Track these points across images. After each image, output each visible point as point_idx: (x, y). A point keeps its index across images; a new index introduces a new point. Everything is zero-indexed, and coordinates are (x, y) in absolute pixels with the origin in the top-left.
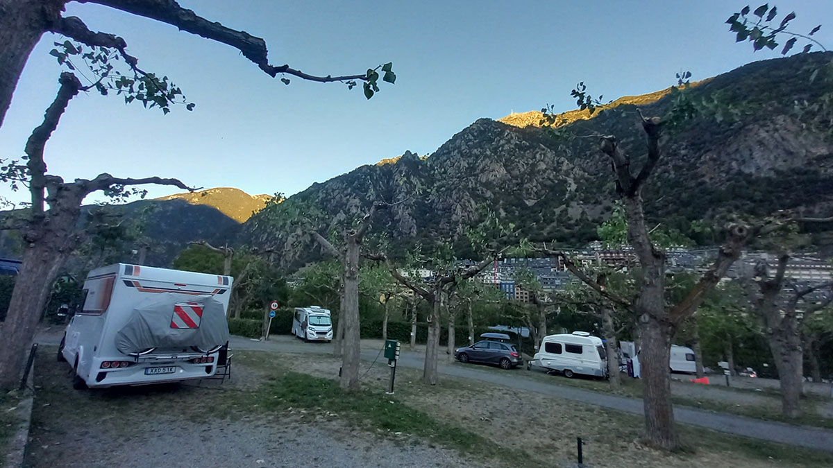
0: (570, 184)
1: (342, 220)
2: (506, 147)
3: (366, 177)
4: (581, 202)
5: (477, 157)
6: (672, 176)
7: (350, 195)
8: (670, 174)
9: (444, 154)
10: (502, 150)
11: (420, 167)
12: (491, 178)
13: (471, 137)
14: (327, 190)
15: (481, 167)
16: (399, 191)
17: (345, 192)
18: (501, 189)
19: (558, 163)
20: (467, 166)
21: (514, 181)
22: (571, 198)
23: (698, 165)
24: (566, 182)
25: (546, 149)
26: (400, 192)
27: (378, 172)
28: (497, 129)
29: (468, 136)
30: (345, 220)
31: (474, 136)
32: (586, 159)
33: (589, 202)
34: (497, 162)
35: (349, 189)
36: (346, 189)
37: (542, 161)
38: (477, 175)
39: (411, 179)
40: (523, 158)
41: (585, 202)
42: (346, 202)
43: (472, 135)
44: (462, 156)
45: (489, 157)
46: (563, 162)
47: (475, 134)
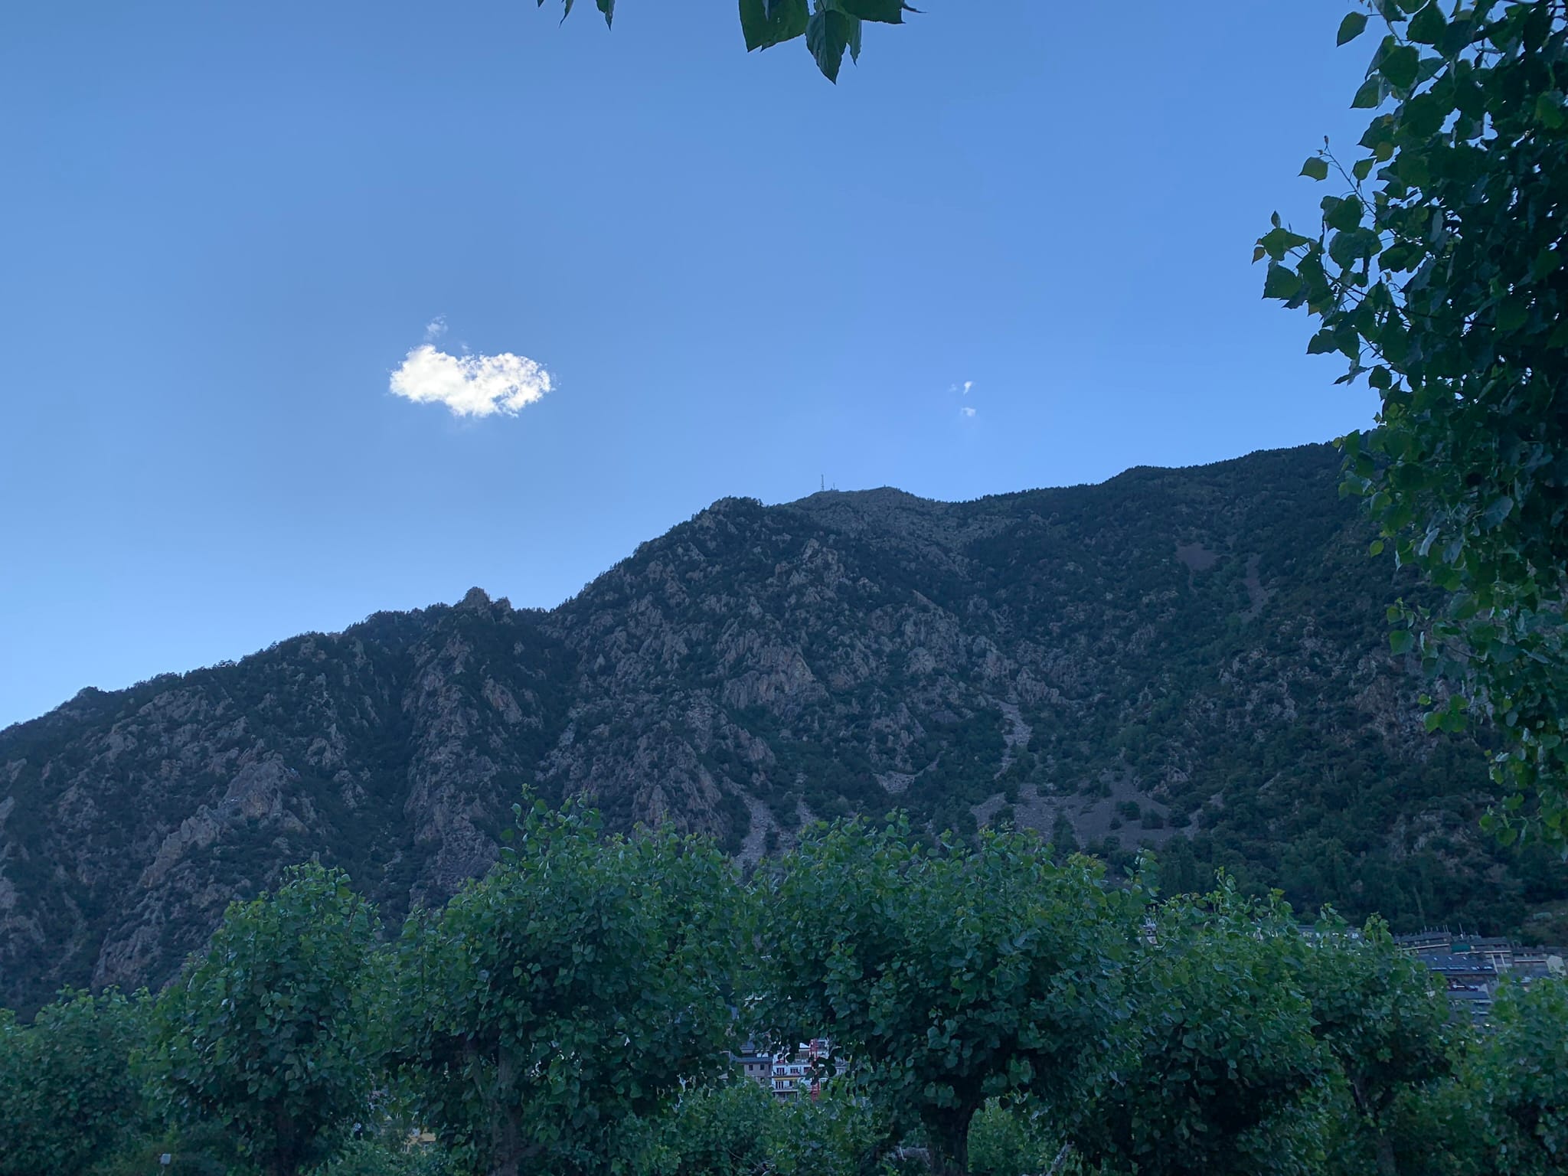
0: (1012, 724)
1: (202, 844)
2: (811, 595)
3: (310, 676)
4: (1050, 785)
5: (719, 622)
6: (1291, 712)
7: (242, 744)
8: (1284, 707)
9: (605, 606)
10: (799, 606)
11: (519, 648)
12: (765, 692)
13: (695, 554)
14: (145, 722)
15: (731, 656)
16: (440, 733)
17: (224, 733)
18: (796, 733)
19: (969, 652)
20: (685, 651)
21: (841, 708)
22: (1022, 772)
23: (1351, 685)
24: (998, 716)
25: (932, 606)
26: (443, 740)
27: (359, 662)
28: (779, 532)
29: (687, 550)
30: (213, 844)
31: (705, 553)
32: (1049, 646)
33: (1073, 788)
34: (785, 643)
35: (241, 724)
36: (227, 721)
37: (922, 645)
38: (718, 683)
39: (487, 692)
40: (864, 633)
41: (1062, 788)
42: (220, 771)
43: (702, 547)
44: (668, 615)
45: (759, 625)
46: (983, 654)
47: (712, 545)
